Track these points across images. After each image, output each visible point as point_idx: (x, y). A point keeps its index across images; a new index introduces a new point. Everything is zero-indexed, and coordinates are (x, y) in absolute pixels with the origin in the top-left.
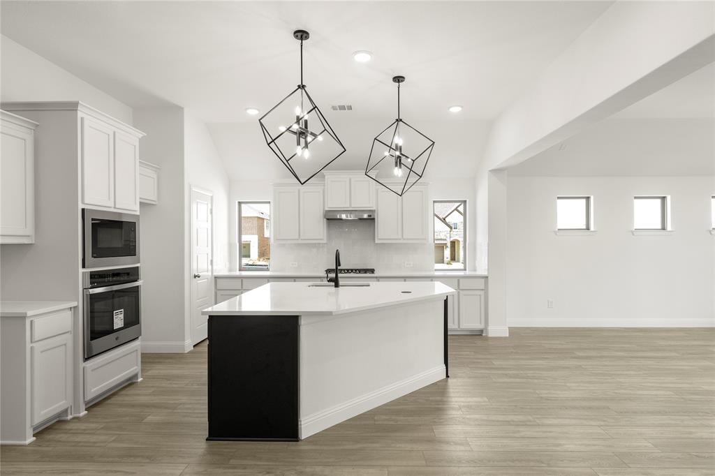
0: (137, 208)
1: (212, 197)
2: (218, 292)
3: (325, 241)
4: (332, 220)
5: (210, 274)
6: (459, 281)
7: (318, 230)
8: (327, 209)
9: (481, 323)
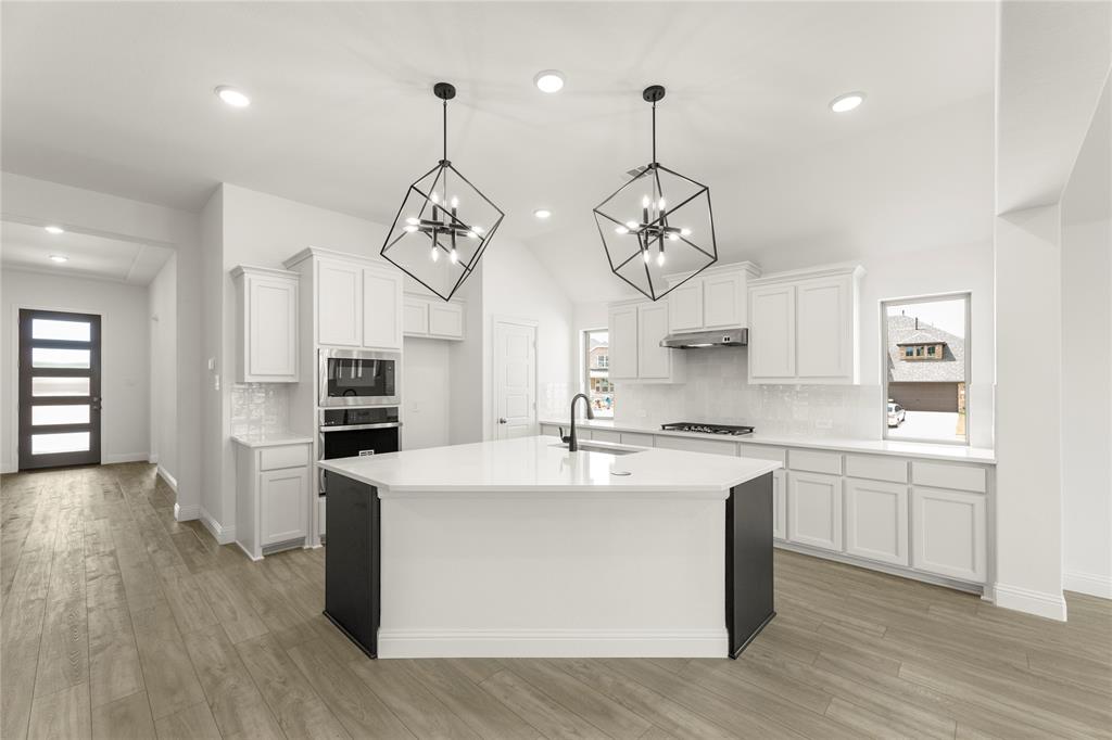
0: (399, 344)
1: (536, 328)
3: (671, 382)
4: (683, 347)
5: (532, 419)
6: (909, 467)
7: (663, 364)
8: (671, 332)
9: (973, 569)
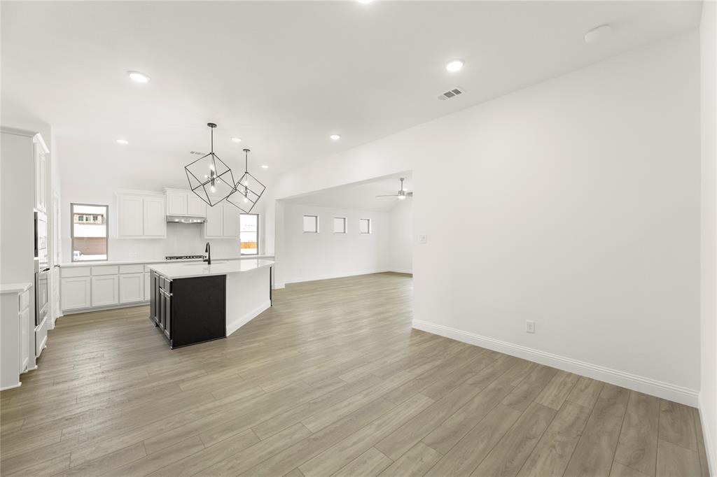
2: (62, 280)
3: (165, 237)
4: (171, 223)
7: (161, 230)
8: (168, 215)
